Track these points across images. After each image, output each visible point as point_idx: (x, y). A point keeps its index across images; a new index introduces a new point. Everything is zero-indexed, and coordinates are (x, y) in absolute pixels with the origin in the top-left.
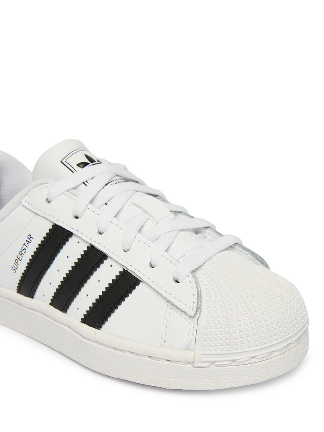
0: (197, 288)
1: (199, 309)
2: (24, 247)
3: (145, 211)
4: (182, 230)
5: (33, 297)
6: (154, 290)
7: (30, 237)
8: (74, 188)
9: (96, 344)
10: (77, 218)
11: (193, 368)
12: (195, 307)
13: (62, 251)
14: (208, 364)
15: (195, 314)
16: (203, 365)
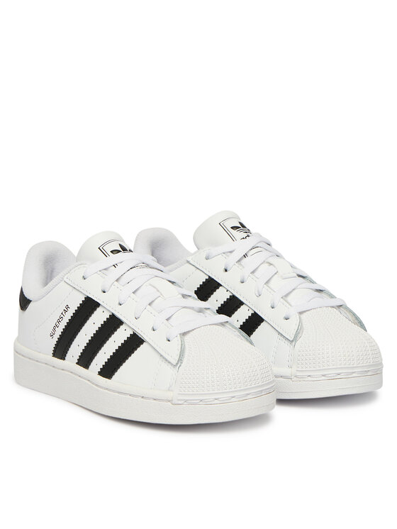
0: (182, 345)
1: (180, 360)
2: (62, 316)
3: (158, 291)
4: (184, 307)
5: (64, 359)
6: (152, 347)
7: (67, 307)
8: (105, 269)
9: (107, 391)
10: (104, 292)
11: (171, 405)
12: (177, 358)
13: (90, 319)
14: (182, 402)
15: (177, 364)
16: (180, 402)
